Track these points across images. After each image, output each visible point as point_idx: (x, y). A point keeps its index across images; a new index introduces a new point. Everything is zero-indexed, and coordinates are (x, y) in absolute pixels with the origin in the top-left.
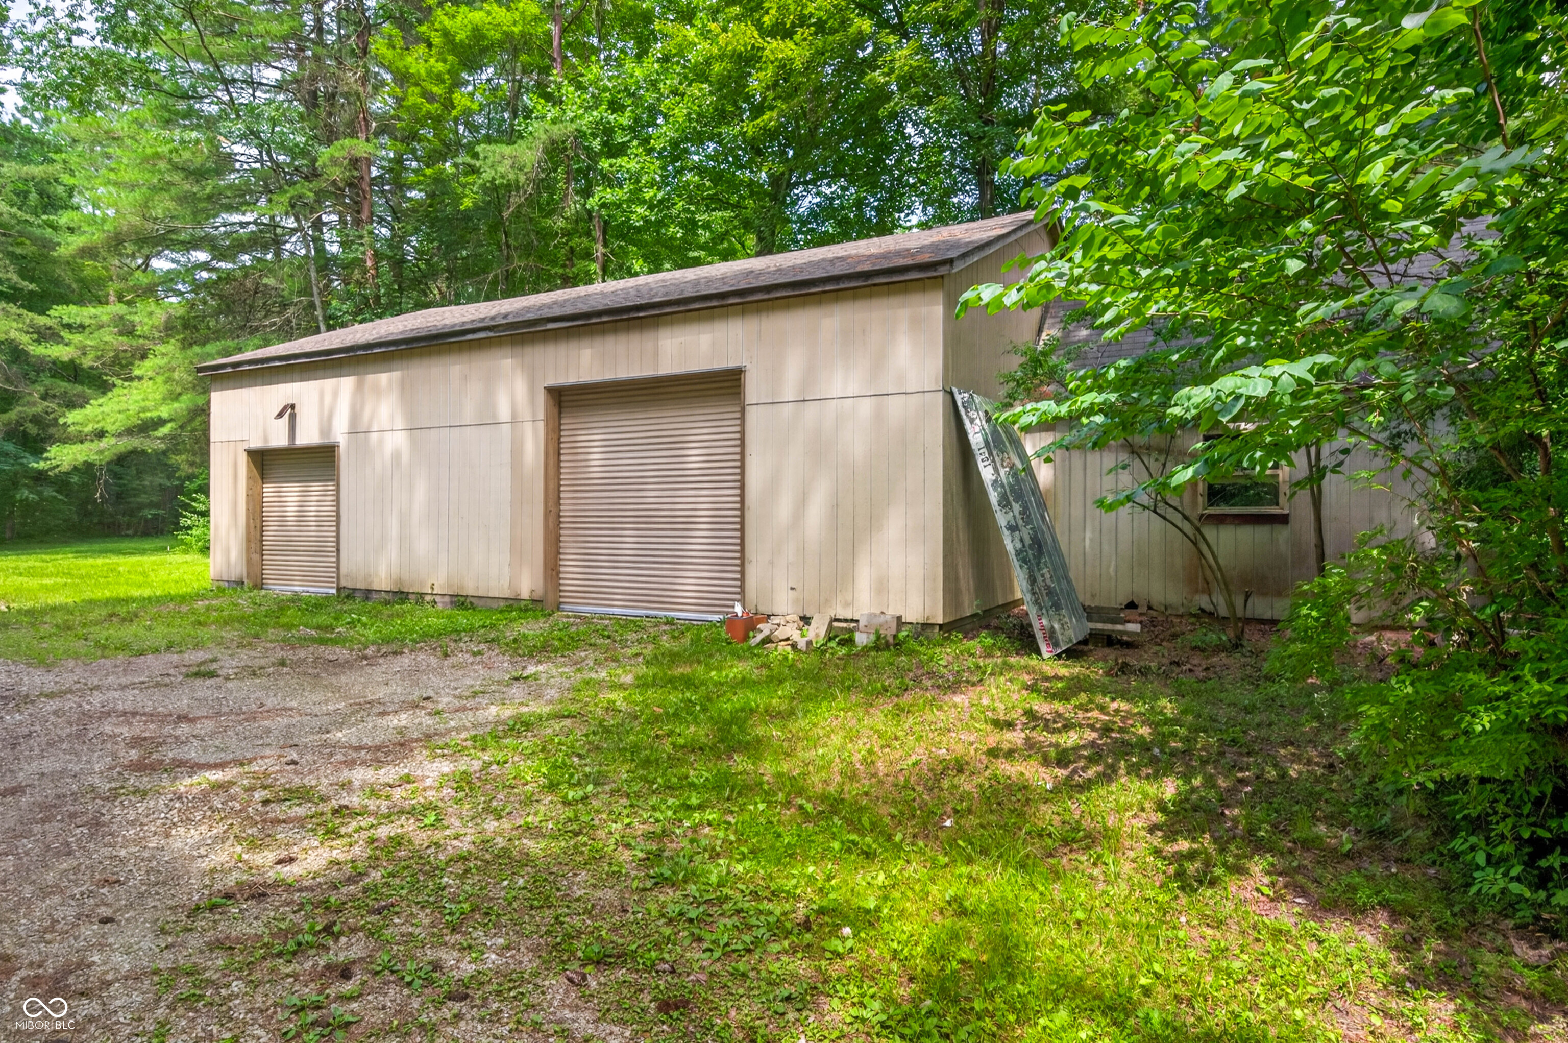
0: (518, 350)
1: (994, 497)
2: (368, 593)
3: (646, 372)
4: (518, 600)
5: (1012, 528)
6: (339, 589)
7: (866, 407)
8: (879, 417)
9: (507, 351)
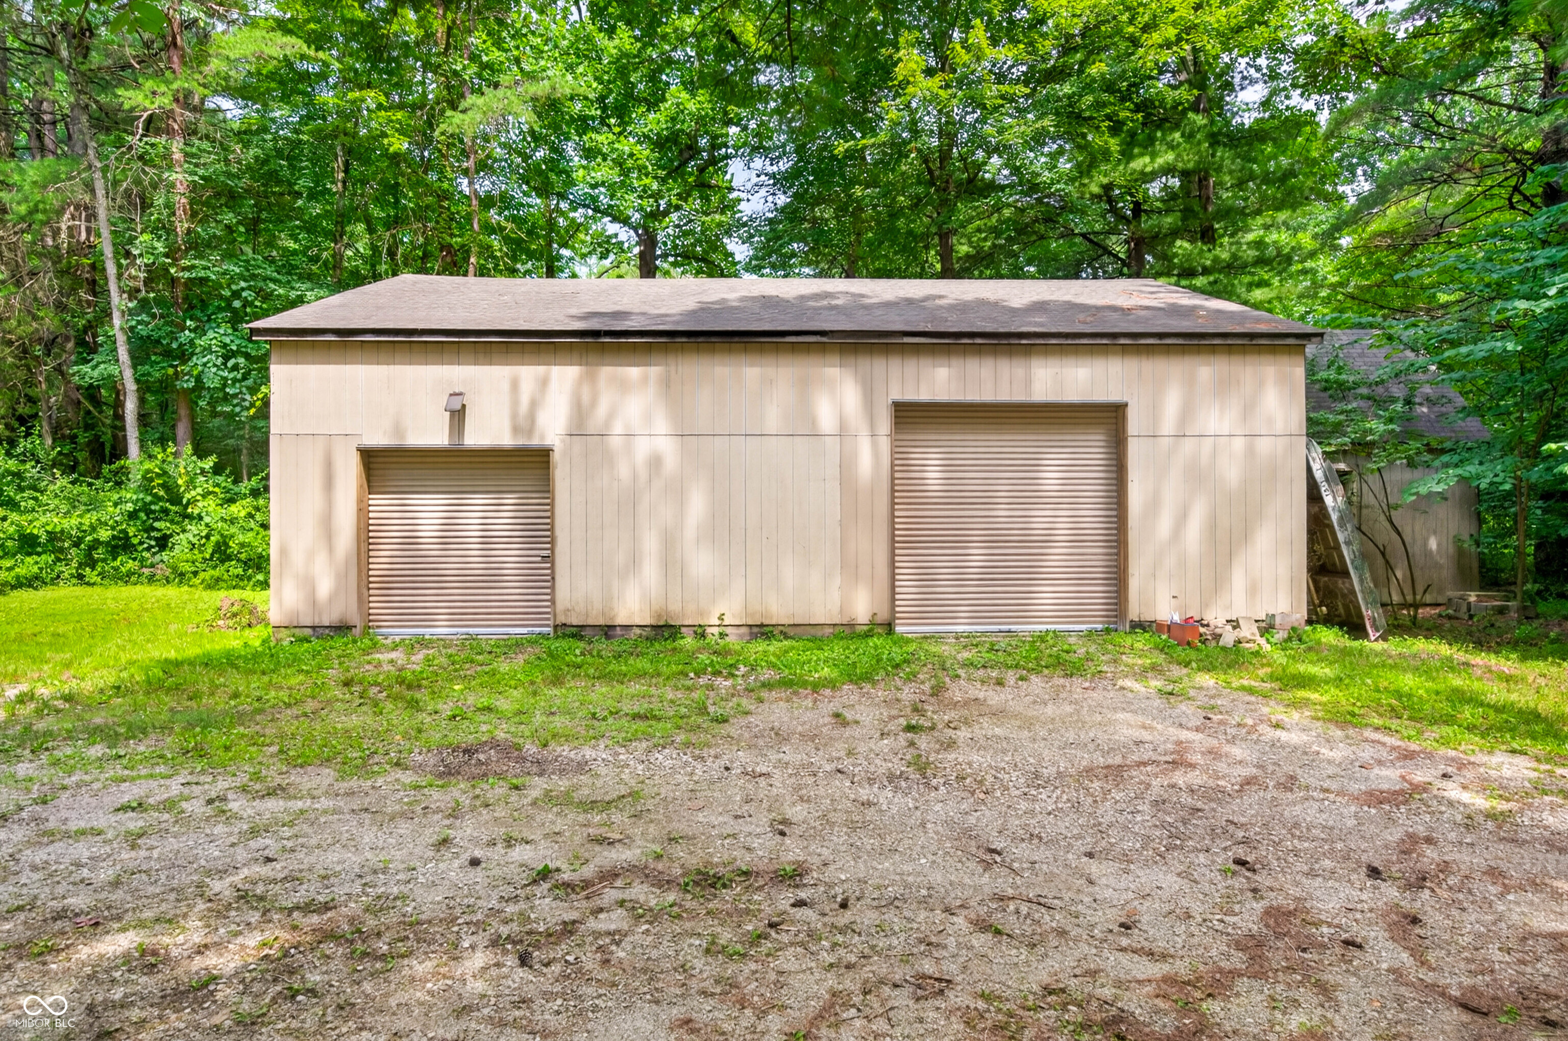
0: (851, 360)
1: (1334, 517)
2: (608, 631)
3: (1019, 397)
4: (851, 625)
5: (1348, 543)
6: (556, 627)
7: (1239, 444)
8: (1250, 452)
9: (836, 359)
